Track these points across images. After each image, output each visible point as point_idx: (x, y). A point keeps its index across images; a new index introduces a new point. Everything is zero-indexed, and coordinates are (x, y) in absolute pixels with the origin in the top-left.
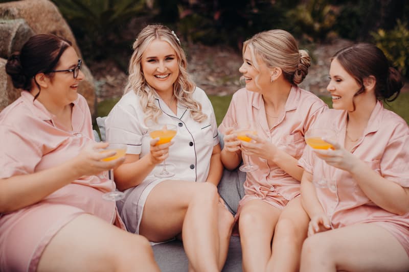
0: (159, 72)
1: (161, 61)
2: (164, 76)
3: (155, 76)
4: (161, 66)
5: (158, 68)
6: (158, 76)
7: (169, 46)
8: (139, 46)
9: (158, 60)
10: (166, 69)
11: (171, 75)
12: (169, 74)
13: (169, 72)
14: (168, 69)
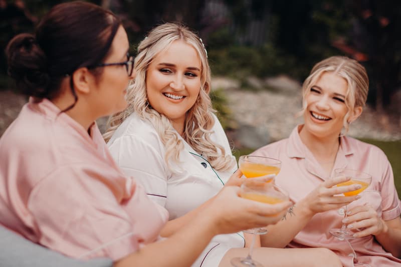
0: (172, 89)
1: (180, 73)
2: (177, 97)
3: (164, 94)
4: (178, 81)
5: (173, 82)
6: (169, 95)
7: (195, 54)
8: (149, 46)
9: (175, 71)
10: (184, 87)
11: (185, 98)
12: (184, 97)
13: (184, 93)
14: (186, 89)
